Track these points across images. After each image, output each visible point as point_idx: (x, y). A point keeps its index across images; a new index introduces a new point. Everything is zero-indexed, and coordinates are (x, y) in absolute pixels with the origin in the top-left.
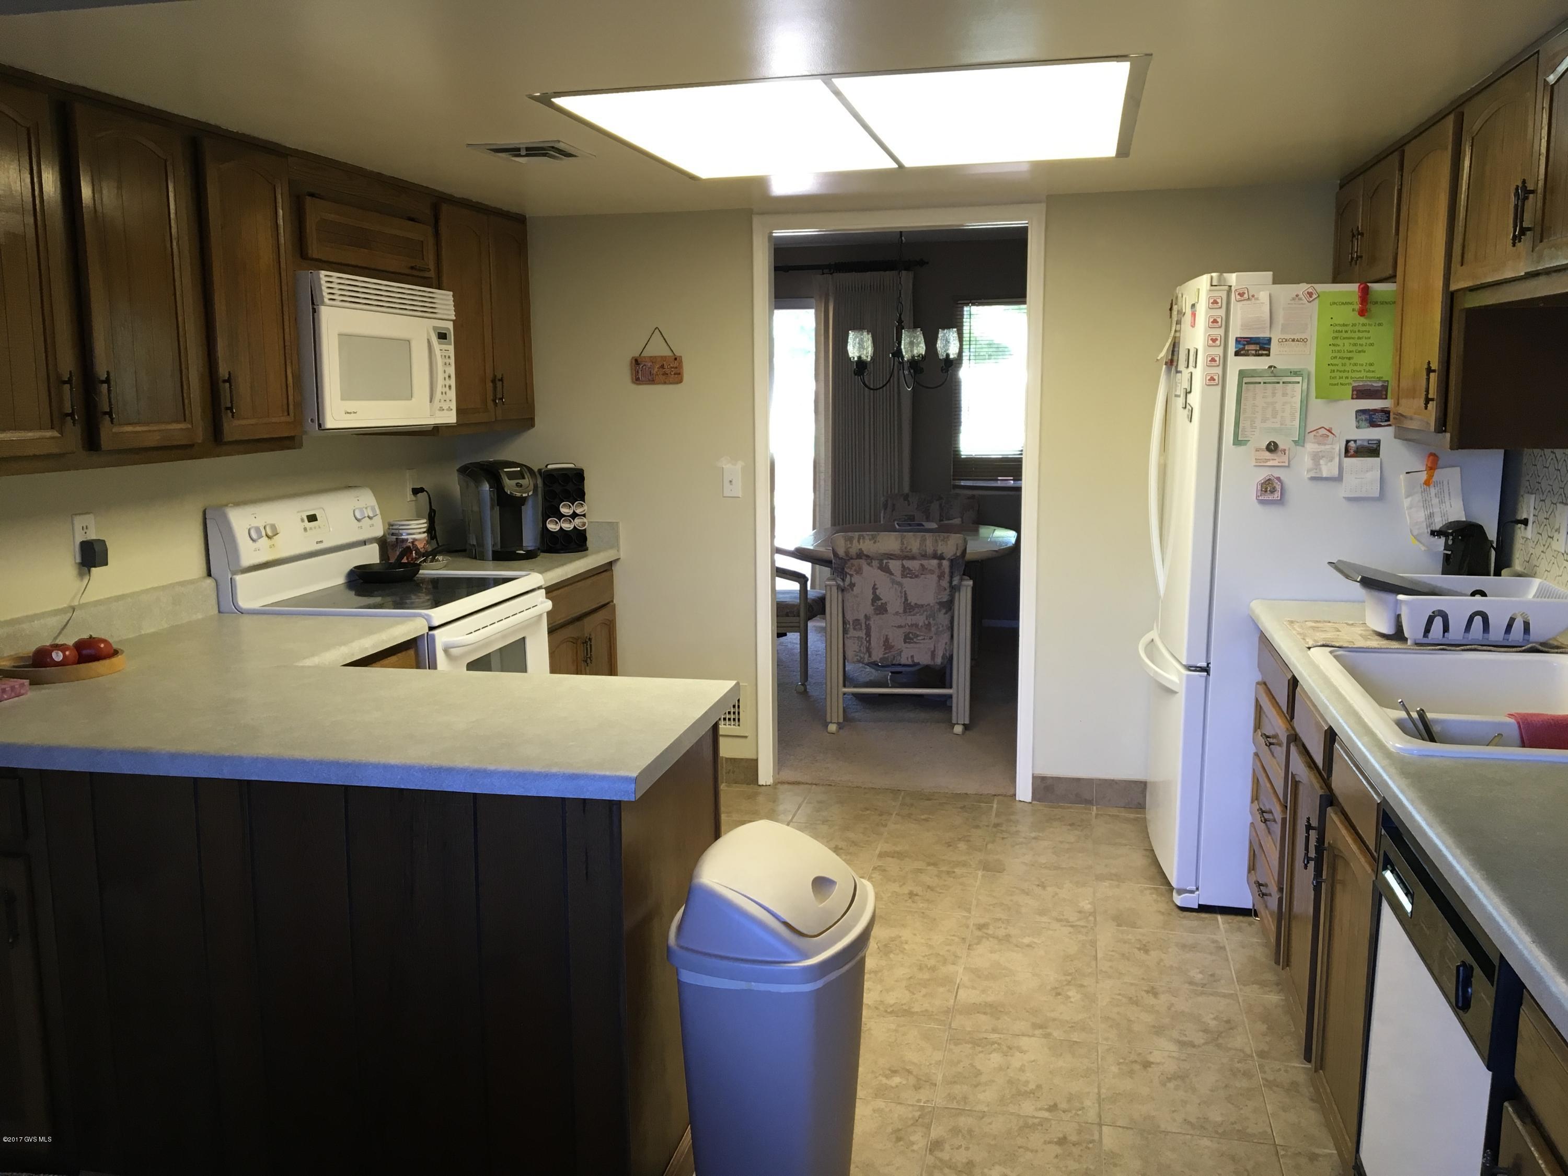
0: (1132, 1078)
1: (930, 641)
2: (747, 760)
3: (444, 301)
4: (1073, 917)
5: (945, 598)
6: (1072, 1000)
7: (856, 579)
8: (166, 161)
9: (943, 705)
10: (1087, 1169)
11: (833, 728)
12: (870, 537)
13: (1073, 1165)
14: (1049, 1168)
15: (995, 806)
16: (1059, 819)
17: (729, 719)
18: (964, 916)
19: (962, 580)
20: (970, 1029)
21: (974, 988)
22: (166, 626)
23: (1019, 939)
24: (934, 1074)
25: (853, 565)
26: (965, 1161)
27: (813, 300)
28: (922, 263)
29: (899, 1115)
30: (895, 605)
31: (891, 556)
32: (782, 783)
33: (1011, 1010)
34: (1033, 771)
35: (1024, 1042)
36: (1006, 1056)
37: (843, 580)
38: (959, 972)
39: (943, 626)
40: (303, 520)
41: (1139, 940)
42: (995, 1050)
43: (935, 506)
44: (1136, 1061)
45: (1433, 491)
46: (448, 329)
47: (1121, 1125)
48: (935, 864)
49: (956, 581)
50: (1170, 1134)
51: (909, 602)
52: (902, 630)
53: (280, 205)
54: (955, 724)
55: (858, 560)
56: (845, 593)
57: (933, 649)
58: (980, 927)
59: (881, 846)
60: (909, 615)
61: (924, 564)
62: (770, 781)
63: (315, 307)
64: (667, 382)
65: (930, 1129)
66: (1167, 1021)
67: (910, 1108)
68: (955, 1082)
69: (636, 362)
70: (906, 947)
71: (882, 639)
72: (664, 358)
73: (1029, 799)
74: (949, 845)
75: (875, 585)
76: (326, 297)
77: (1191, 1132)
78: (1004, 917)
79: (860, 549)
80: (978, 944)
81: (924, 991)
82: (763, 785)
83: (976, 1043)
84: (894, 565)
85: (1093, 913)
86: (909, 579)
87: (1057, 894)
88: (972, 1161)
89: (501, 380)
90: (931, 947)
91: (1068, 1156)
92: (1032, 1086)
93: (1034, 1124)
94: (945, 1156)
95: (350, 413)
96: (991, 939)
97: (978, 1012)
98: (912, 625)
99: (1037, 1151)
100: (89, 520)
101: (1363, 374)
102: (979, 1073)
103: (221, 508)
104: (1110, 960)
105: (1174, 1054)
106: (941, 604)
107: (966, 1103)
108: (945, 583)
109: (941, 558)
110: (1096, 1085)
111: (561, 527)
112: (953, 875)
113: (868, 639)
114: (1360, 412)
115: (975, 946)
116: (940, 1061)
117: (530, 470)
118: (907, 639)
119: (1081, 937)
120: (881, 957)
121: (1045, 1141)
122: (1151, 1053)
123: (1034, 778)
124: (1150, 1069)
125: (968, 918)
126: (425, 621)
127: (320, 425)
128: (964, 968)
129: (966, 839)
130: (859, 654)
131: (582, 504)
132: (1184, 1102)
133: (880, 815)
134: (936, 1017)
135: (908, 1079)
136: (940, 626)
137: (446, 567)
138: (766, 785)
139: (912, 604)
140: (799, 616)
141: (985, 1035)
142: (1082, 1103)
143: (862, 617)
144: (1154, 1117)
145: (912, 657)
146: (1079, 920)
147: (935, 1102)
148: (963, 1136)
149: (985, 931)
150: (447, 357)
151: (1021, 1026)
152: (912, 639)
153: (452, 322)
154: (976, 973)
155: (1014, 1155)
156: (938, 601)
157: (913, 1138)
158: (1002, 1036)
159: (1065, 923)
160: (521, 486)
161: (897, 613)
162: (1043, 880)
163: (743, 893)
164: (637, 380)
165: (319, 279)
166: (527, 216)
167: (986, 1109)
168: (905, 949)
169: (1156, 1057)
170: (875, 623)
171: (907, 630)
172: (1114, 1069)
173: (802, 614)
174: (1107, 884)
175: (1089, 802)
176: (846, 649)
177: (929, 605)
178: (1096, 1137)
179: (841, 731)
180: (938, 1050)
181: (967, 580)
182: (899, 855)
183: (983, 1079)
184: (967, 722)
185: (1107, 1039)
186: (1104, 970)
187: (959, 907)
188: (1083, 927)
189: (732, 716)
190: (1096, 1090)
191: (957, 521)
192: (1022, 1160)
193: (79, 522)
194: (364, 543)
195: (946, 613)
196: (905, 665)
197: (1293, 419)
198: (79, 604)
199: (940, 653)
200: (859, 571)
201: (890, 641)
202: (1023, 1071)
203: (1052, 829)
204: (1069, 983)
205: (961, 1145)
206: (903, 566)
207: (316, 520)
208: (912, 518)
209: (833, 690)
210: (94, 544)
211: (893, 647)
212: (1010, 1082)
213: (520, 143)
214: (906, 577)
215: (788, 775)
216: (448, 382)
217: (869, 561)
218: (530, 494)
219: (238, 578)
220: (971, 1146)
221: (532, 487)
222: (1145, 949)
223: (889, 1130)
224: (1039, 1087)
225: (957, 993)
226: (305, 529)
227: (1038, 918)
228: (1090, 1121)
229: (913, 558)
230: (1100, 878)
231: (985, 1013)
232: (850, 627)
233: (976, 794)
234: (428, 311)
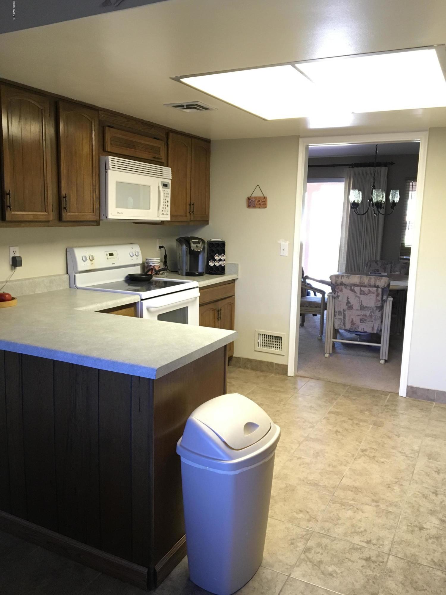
0: (412, 534)
1: (372, 323)
2: (283, 365)
3: (167, 172)
4: (407, 451)
5: (379, 304)
6: (395, 491)
7: (340, 294)
8: (42, 110)
9: (377, 350)
10: (376, 575)
11: (327, 355)
12: (347, 276)
13: (369, 572)
14: (357, 571)
15: (388, 397)
16: (416, 406)
17: (278, 347)
18: (358, 445)
19: (388, 297)
20: (342, 497)
21: (350, 478)
22: (46, 291)
23: (379, 459)
24: (319, 515)
25: (339, 288)
26: (319, 560)
27: (344, 179)
28: (392, 163)
29: (296, 532)
30: (356, 306)
31: (355, 285)
32: (298, 376)
33: (364, 491)
34: (407, 383)
35: (366, 508)
36: (355, 513)
37: (335, 294)
38: (346, 470)
39: (378, 317)
40: (107, 255)
41: (437, 468)
42: (350, 509)
43: (389, 266)
44: (417, 526)
46: (169, 183)
47: (399, 557)
48: (352, 420)
49: (385, 298)
50: (422, 565)
51: (363, 305)
52: (359, 317)
53: (93, 129)
54: (381, 359)
55: (341, 286)
56: (335, 299)
57: (373, 326)
58: (363, 451)
59: (331, 409)
60: (363, 311)
61: (370, 289)
62: (293, 375)
63: (107, 170)
64: (261, 207)
65: (308, 542)
66: (438, 509)
67: (302, 530)
68: (327, 521)
69: (249, 199)
70: (326, 454)
71: (350, 320)
72: (260, 197)
73: (404, 395)
74: (361, 412)
75: (348, 297)
76: (111, 167)
77: (434, 567)
78: (375, 447)
79: (342, 281)
80: (360, 458)
81: (327, 476)
82: (289, 376)
83: (342, 504)
84: (357, 289)
85: (418, 452)
86: (363, 295)
87: (404, 440)
88: (322, 561)
89: (193, 204)
90: (337, 456)
91: (369, 567)
92: (362, 529)
93: (357, 548)
94: (310, 556)
95: (120, 213)
96: (366, 457)
97: (349, 490)
98: (364, 315)
99: (354, 562)
100: (17, 249)
102: (339, 519)
103: (72, 248)
104: (419, 475)
105: (437, 526)
106: (377, 307)
107: (328, 532)
108: (379, 298)
109: (378, 287)
110: (393, 534)
111: (214, 264)
112: (358, 425)
113: (344, 319)
115: (358, 459)
116: (323, 510)
117: (203, 241)
118: (362, 321)
119: (409, 462)
120: (314, 458)
121: (360, 558)
122: (425, 523)
123: (408, 387)
124: (422, 531)
125: (359, 446)
126: (139, 296)
127: (106, 217)
128: (349, 468)
129: (370, 410)
130: (340, 325)
131: (224, 256)
132: (434, 551)
133: (335, 395)
134: (329, 489)
135: (306, 516)
136: (377, 317)
137: (166, 277)
138: (291, 376)
139: (364, 306)
140: (320, 308)
141: (348, 501)
142: (384, 542)
143: (342, 310)
144: (417, 555)
145: (363, 329)
146: (411, 454)
147: (315, 529)
148: (322, 547)
149: (365, 453)
150: (167, 194)
151: (368, 500)
152: (364, 321)
153: (170, 180)
154: (354, 471)
155: (343, 561)
156: (376, 306)
157: (299, 544)
158: (356, 503)
159: (403, 454)
160: (198, 247)
161: (357, 310)
162: (399, 433)
163: (208, 426)
164: (249, 206)
165: (108, 159)
166: (211, 140)
167: (337, 537)
168: (325, 455)
169: (427, 526)
170: (348, 313)
171: (362, 317)
172: (405, 528)
173: (322, 307)
174: (429, 439)
175: (433, 400)
176: (335, 323)
177: (372, 307)
178: (385, 560)
179: (331, 357)
180: (324, 505)
181: (391, 298)
182: (338, 414)
183: (340, 522)
184: (386, 359)
185: (405, 513)
186: (415, 479)
187: (356, 440)
188: (411, 457)
189: (279, 346)
190: (392, 537)
191: (398, 273)
192: (346, 565)
193: (12, 249)
194: (135, 265)
195: (379, 311)
196: (361, 332)
198: (9, 280)
199: (376, 328)
200: (341, 290)
201: (354, 321)
202: (360, 521)
203: (411, 411)
204: (396, 483)
205: (320, 552)
206: (361, 290)
207: (113, 255)
208: (378, 271)
209: (328, 340)
210: (17, 258)
211: (355, 324)
212: (353, 526)
213: (183, 103)
214: (362, 294)
215: (301, 373)
216: (167, 204)
217: (346, 287)
218: (202, 250)
219: (77, 275)
220: (324, 553)
221: (202, 247)
222: (438, 472)
223: (289, 538)
224: (365, 530)
225: (342, 479)
226: (108, 258)
227: (391, 450)
228: (384, 552)
229: (365, 286)
230: (427, 435)
231: (352, 491)
232: (337, 314)
233: (381, 391)
234: (159, 175)
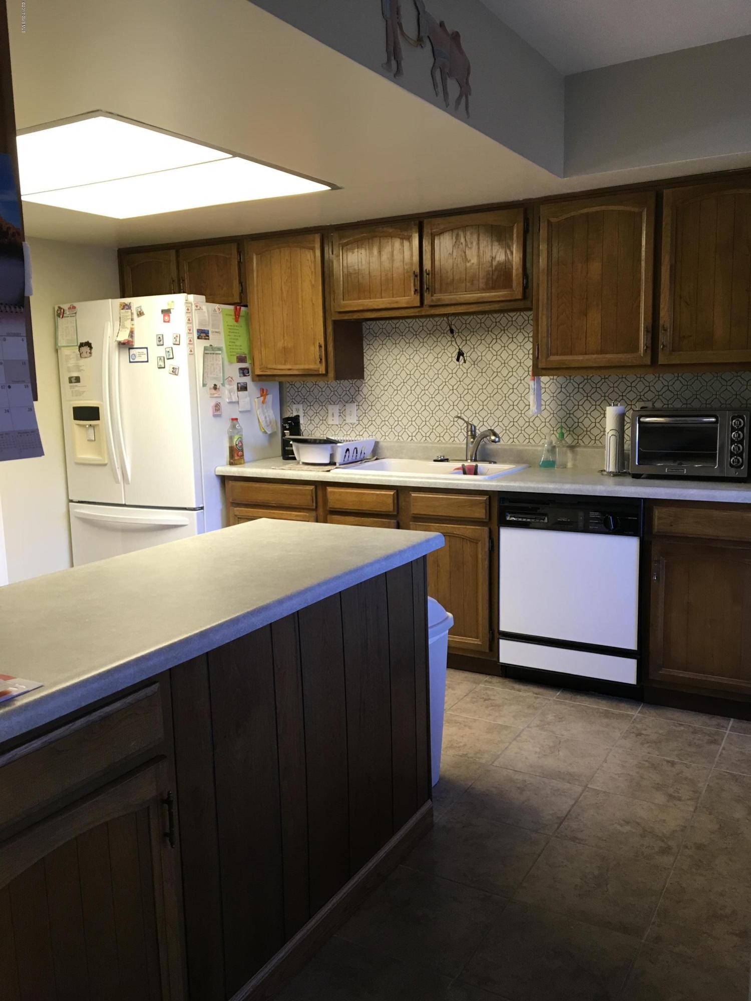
45: (264, 406)
101: (239, 351)
114: (241, 369)
197: (220, 373)
